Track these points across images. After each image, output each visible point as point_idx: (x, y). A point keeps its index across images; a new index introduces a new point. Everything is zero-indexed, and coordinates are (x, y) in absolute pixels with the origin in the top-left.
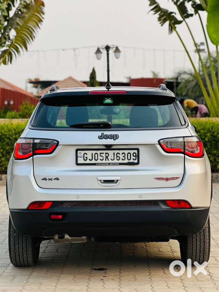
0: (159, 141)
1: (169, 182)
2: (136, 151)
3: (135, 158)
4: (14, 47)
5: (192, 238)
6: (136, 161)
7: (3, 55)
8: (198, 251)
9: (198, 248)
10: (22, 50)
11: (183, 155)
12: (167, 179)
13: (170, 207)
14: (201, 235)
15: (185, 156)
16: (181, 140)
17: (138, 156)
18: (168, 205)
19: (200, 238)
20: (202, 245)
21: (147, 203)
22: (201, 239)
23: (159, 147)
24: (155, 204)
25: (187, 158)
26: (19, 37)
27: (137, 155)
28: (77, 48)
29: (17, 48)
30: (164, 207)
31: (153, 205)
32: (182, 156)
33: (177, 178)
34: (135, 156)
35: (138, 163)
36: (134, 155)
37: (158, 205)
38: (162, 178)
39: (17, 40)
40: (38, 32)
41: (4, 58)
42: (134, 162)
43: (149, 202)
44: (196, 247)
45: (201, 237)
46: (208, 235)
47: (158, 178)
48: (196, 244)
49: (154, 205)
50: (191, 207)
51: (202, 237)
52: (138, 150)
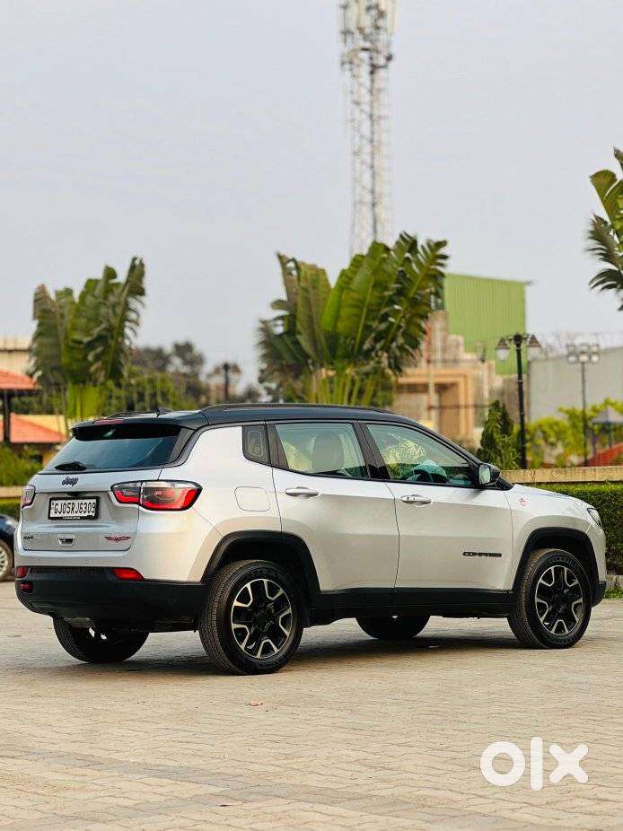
0: (112, 488)
1: (119, 543)
2: (94, 501)
3: (93, 511)
6: (93, 515)
12: (116, 540)
15: (140, 507)
23: (111, 494)
25: (141, 510)
27: (95, 506)
30: (109, 577)
32: (136, 508)
33: (127, 537)
35: (96, 517)
37: (104, 573)
38: (111, 538)
47: (107, 538)
52: (98, 499)
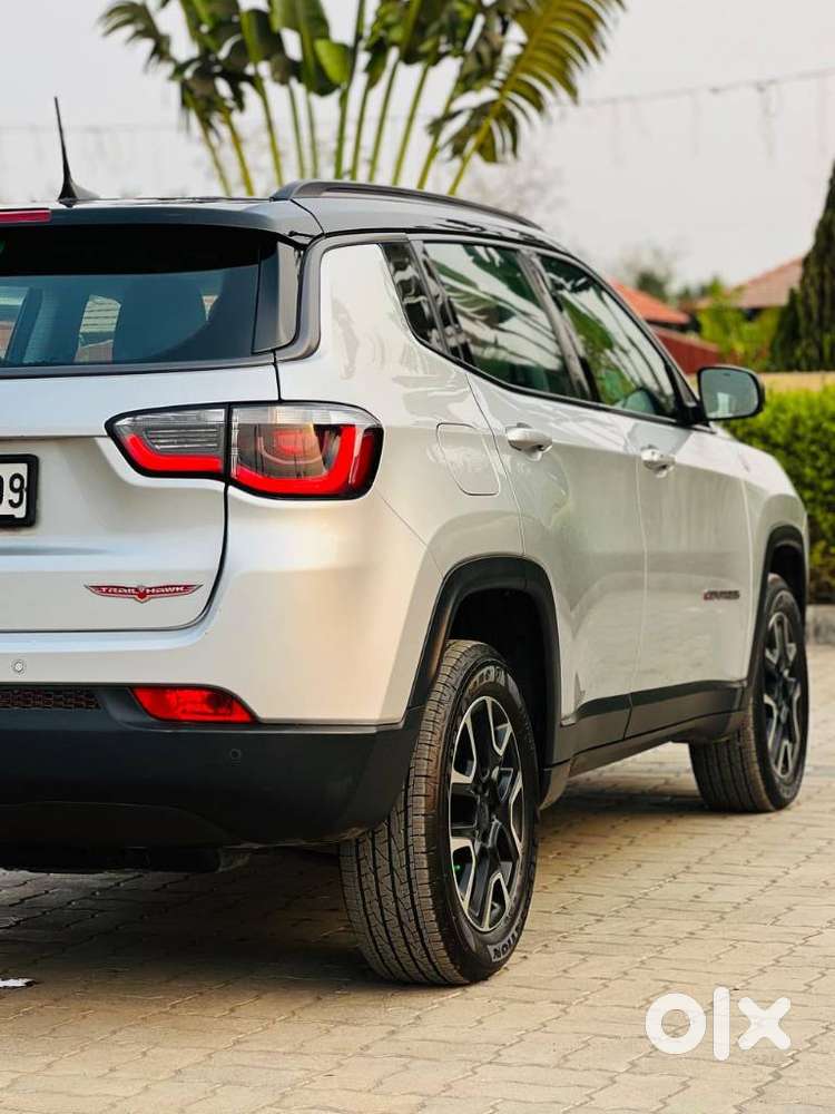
0: (110, 426)
1: (154, 604)
2: (22, 469)
3: (16, 501)
4: (523, 89)
5: (358, 861)
6: (20, 513)
7: (474, 123)
8: (391, 917)
9: (389, 903)
10: (555, 98)
11: (220, 486)
12: (142, 594)
13: (152, 716)
14: (394, 848)
15: (231, 488)
16: (218, 416)
17: (31, 490)
18: (146, 710)
19: (390, 861)
20: (403, 890)
21: (50, 696)
22: (396, 865)
23: (109, 447)
24: (88, 703)
25: (235, 499)
26: (538, 48)
27: (25, 485)
28: (772, 82)
29: (537, 93)
30: (121, 716)
31: (77, 706)
32: (216, 492)
33: (186, 587)
34: (19, 491)
35: (29, 521)
36: (17, 484)
37: (97, 707)
38: (118, 587)
39: (532, 59)
40: (616, 22)
41: (482, 133)
42: (13, 516)
43: (58, 692)
44: (379, 900)
45: (395, 856)
46: (424, 850)
47: (99, 588)
48: (377, 885)
49: (81, 706)
50: (254, 721)
51: (399, 859)
52: (32, 462)
